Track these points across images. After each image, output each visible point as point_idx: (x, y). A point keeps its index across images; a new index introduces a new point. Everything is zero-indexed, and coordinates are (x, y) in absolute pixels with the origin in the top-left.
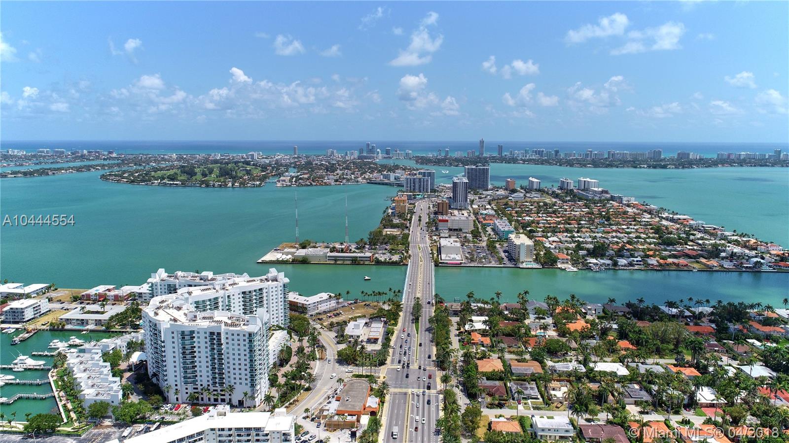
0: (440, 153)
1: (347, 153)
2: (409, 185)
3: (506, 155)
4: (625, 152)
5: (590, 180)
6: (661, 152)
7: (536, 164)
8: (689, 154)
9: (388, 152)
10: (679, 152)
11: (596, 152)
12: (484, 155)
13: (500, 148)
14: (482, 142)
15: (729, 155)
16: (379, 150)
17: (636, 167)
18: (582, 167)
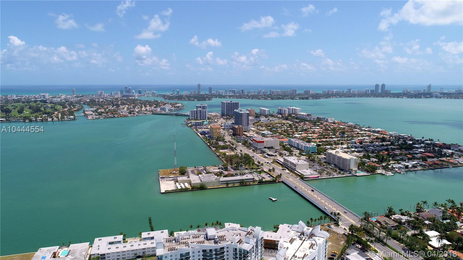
0: (174, 92)
1: (111, 93)
2: (193, 115)
3: (214, 93)
4: (278, 90)
5: (295, 108)
6: (296, 90)
7: (237, 98)
8: (310, 91)
9: (140, 92)
10: (305, 90)
11: (264, 91)
12: (201, 93)
13: (210, 89)
14: (199, 85)
15: (328, 91)
16: (133, 91)
17: (293, 99)
18: (265, 100)
